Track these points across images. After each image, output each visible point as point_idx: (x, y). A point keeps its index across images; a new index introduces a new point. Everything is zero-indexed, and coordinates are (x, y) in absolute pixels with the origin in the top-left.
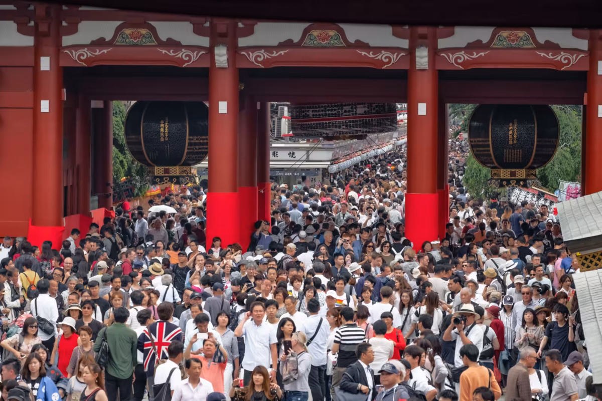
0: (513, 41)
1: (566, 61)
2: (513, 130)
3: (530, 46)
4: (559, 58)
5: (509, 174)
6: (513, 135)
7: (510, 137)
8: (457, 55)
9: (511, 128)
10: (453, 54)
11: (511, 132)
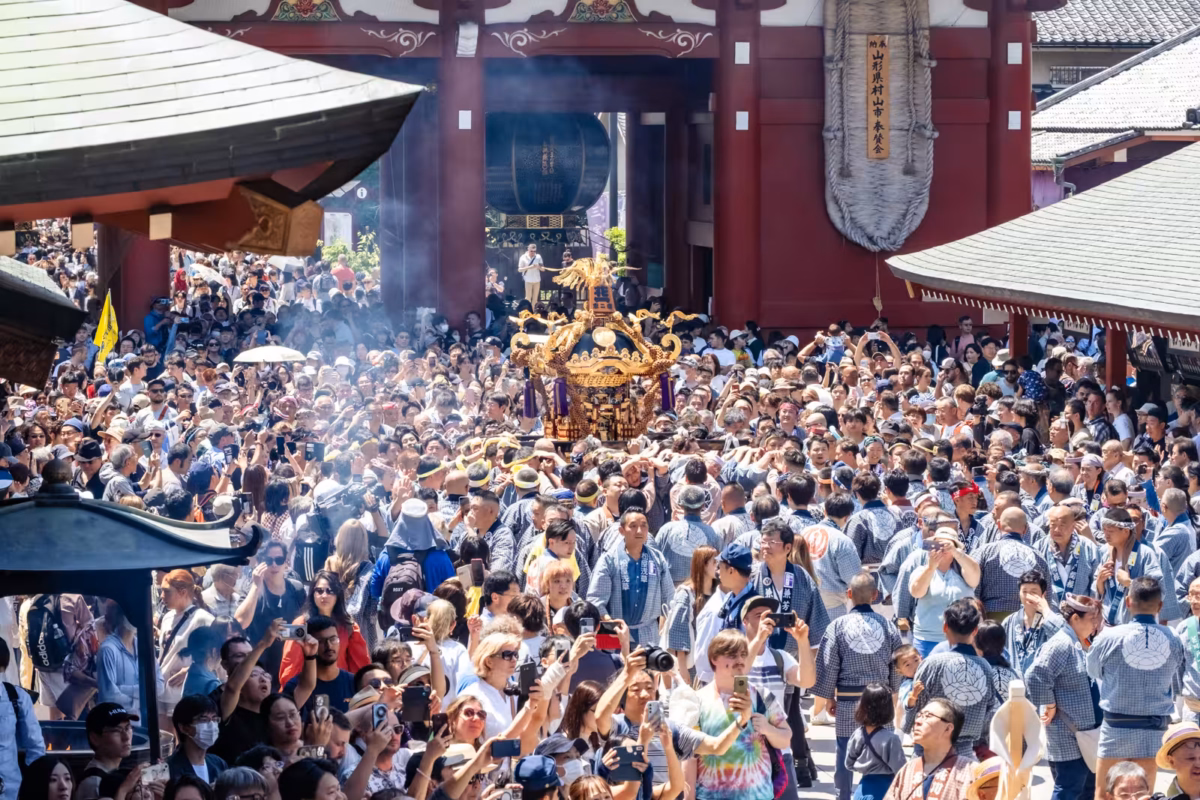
0: (602, 12)
1: (685, 44)
2: (549, 154)
3: (629, 20)
4: (674, 38)
5: (537, 221)
6: (548, 162)
7: (545, 163)
8: (517, 34)
9: (545, 150)
10: (510, 33)
11: (545, 157)
